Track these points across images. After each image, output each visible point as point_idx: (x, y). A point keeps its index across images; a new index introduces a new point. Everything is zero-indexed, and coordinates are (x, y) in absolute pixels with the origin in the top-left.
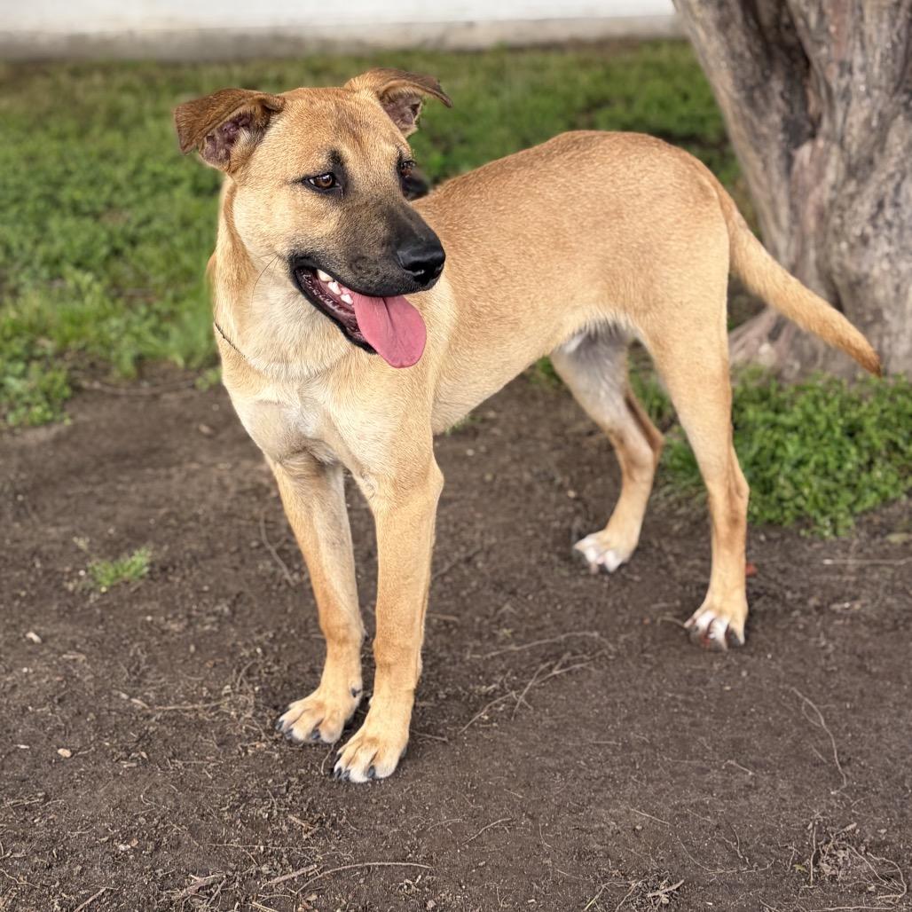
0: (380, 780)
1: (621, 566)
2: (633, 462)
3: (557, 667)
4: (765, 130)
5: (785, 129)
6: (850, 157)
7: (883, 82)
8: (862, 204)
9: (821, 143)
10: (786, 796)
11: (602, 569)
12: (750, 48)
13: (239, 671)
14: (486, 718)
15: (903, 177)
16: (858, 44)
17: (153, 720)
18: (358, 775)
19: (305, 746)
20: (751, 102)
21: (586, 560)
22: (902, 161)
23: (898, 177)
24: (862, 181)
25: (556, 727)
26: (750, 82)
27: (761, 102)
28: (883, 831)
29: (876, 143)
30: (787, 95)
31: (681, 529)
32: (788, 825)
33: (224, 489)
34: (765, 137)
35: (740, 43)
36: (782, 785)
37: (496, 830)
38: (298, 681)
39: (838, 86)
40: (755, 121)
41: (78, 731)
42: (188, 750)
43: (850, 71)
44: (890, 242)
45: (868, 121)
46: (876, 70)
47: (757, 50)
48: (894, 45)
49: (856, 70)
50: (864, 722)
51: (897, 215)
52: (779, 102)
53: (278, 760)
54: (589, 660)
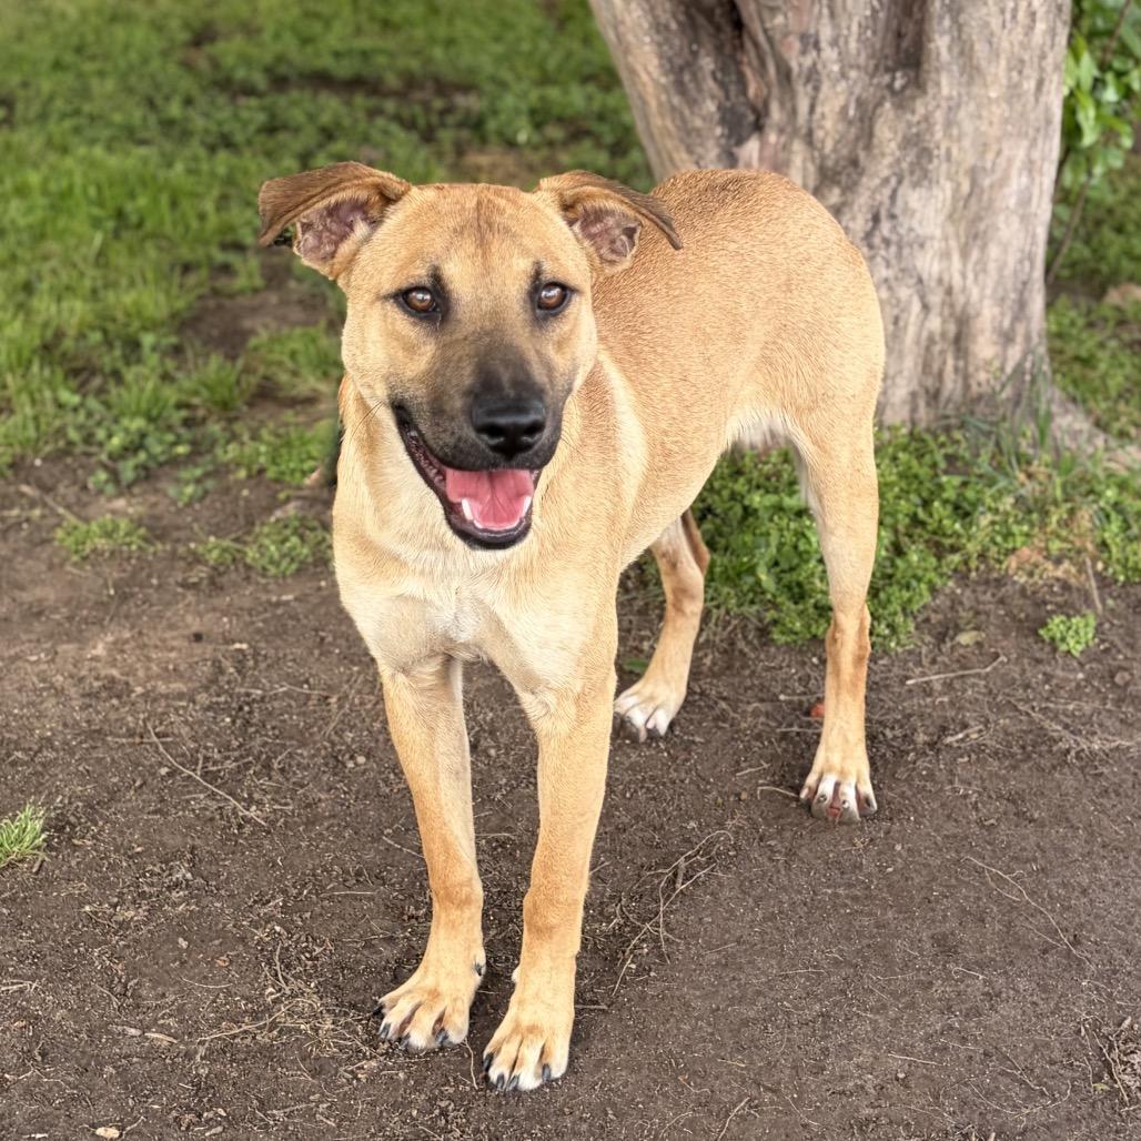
0: (556, 1080)
2: (682, 591)
3: (680, 880)
4: (698, 123)
5: (723, 121)
6: (823, 158)
7: (862, 60)
8: (853, 219)
9: (772, 138)
10: (1035, 998)
11: (652, 735)
12: (674, 16)
13: (270, 963)
14: (634, 966)
15: (900, 182)
16: (825, 11)
17: (198, 1058)
18: (529, 1080)
19: (430, 1053)
20: (680, 87)
21: (632, 725)
22: (898, 161)
23: (893, 181)
24: (850, 188)
25: (723, 961)
26: (679, 61)
27: (691, 86)
29: (857, 139)
30: (719, 75)
32: (1058, 1035)
34: (698, 131)
35: (665, 11)
36: (1022, 984)
37: (742, 1118)
38: (358, 962)
39: (800, 65)
40: (687, 112)
41: (101, 1096)
42: (275, 1092)
43: (817, 45)
44: (888, 265)
45: (844, 109)
46: (853, 45)
47: (682, 18)
48: (874, 11)
49: (823, 45)
50: (1064, 885)
51: (894, 229)
52: (710, 84)
53: (406, 1081)
54: (708, 864)
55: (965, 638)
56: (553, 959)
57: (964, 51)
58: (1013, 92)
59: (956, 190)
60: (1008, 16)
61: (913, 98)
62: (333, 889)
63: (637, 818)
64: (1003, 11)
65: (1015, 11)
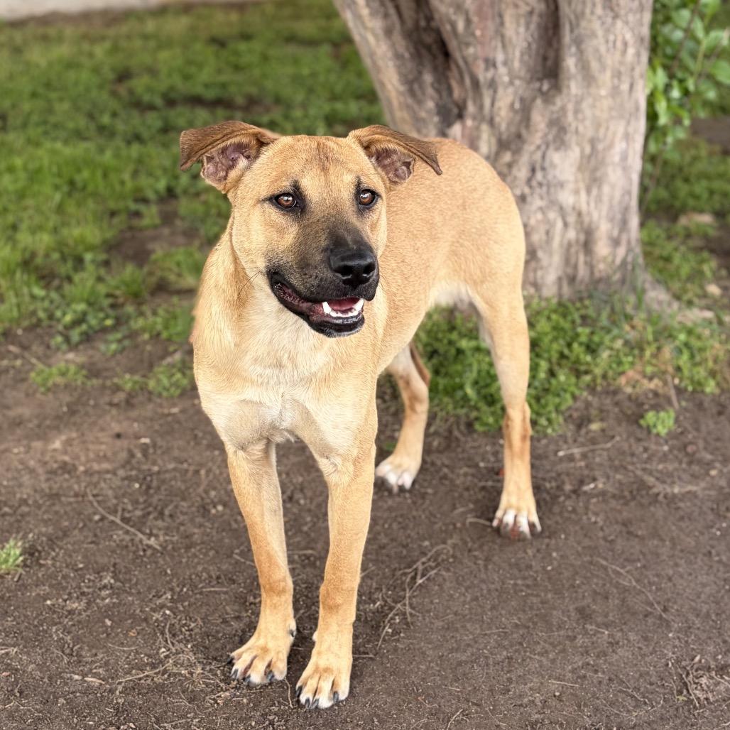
0: (342, 701)
1: (414, 483)
2: (415, 398)
3: (419, 577)
4: (423, 114)
5: (439, 113)
6: (500, 134)
7: (523, 73)
8: (519, 170)
9: (469, 123)
10: (640, 645)
11: (402, 489)
12: (407, 49)
13: (163, 633)
14: (390, 630)
15: (547, 147)
16: (500, 45)
17: (117, 693)
18: (325, 702)
19: (264, 686)
20: (412, 92)
21: (389, 484)
22: (546, 135)
23: (543, 147)
24: (517, 152)
25: (446, 626)
26: (411, 77)
27: (419, 93)
28: (720, 657)
29: (521, 122)
30: (436, 85)
31: (440, 444)
32: (655, 667)
33: (32, 471)
34: (423, 120)
35: (401, 46)
36: (632, 636)
37: (458, 722)
38: (218, 632)
39: (485, 78)
40: (416, 107)
41: (57, 717)
42: (165, 712)
43: (494, 65)
44: (542, 198)
45: (512, 105)
46: (517, 64)
47: (412, 50)
48: (529, 44)
49: (499, 65)
50: (658, 575)
51: (544, 177)
52: (430, 91)
53: (248, 704)
54: (436, 566)
55: (595, 426)
56: (339, 626)
57: (584, 66)
58: (615, 91)
59: (582, 151)
60: (611, 44)
61: (554, 96)
62: (202, 588)
63: (392, 540)
64: (607, 42)
65: (615, 42)
